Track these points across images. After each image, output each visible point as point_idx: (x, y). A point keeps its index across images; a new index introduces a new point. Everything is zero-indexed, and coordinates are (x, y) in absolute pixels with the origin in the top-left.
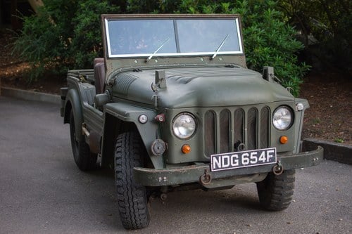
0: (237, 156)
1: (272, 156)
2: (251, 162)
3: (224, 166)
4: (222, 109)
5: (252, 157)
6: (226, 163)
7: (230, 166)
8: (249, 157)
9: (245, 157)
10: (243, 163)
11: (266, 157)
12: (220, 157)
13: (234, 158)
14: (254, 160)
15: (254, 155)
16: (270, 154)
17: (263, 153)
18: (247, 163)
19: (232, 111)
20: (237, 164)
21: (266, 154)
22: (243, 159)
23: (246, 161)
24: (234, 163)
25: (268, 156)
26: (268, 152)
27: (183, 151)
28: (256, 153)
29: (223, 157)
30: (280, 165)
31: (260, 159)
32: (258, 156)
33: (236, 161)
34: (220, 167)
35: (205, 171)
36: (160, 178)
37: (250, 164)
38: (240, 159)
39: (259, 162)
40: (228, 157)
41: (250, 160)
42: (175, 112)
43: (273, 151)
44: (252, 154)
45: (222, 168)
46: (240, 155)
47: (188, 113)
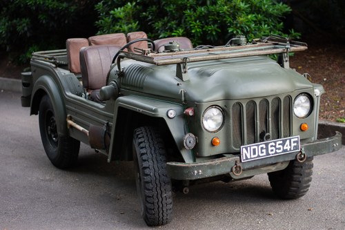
0: (264, 146)
1: (295, 144)
2: (278, 151)
3: (253, 156)
4: (248, 101)
5: (278, 146)
6: (254, 153)
7: (259, 156)
8: (275, 146)
9: (272, 146)
10: (270, 153)
11: (290, 145)
12: (249, 148)
13: (262, 148)
14: (280, 149)
15: (279, 144)
16: (294, 142)
17: (288, 142)
18: (274, 152)
19: (258, 102)
20: (265, 154)
21: (290, 142)
22: (270, 149)
23: (272, 150)
24: (262, 153)
25: (293, 145)
26: (292, 140)
27: (213, 144)
28: (281, 142)
29: (252, 148)
30: (303, 152)
31: (285, 148)
32: (283, 144)
33: (263, 151)
34: (249, 157)
35: (236, 162)
36: (196, 172)
37: (276, 153)
38: (267, 149)
39: (284, 151)
40: (256, 147)
41: (276, 149)
42: (205, 106)
43: (297, 139)
44: (278, 143)
45: (251, 158)
46: (267, 145)
47: (216, 106)
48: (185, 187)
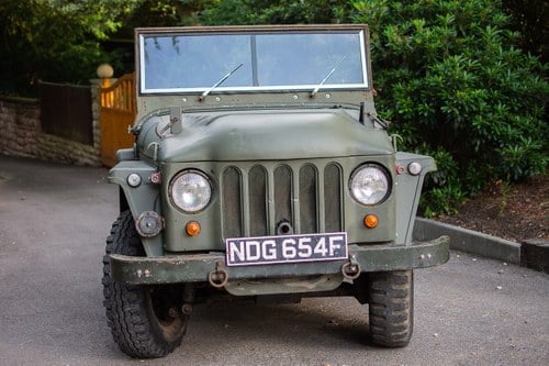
0: (273, 243)
1: (338, 246)
2: (300, 254)
3: (249, 258)
4: (251, 164)
5: (301, 246)
6: (253, 253)
7: (262, 259)
8: (296, 246)
9: (288, 245)
10: (285, 255)
11: (328, 246)
12: (242, 244)
13: (269, 247)
14: (306, 251)
15: (304, 243)
16: (335, 242)
17: (322, 241)
18: (293, 255)
20: (274, 256)
21: (327, 242)
22: (285, 249)
23: (289, 252)
24: (268, 254)
25: (332, 246)
26: (331, 239)
28: (309, 240)
29: (248, 244)
30: (354, 262)
31: (317, 250)
32: (314, 243)
33: (271, 251)
34: (242, 259)
35: (217, 264)
36: (140, 272)
37: (297, 257)
38: (279, 249)
39: (314, 255)
40: (257, 244)
41: (298, 250)
42: (174, 169)
43: (341, 238)
44: (301, 241)
45: (246, 261)
46: (279, 242)
47: (197, 171)
48: (185, 303)
